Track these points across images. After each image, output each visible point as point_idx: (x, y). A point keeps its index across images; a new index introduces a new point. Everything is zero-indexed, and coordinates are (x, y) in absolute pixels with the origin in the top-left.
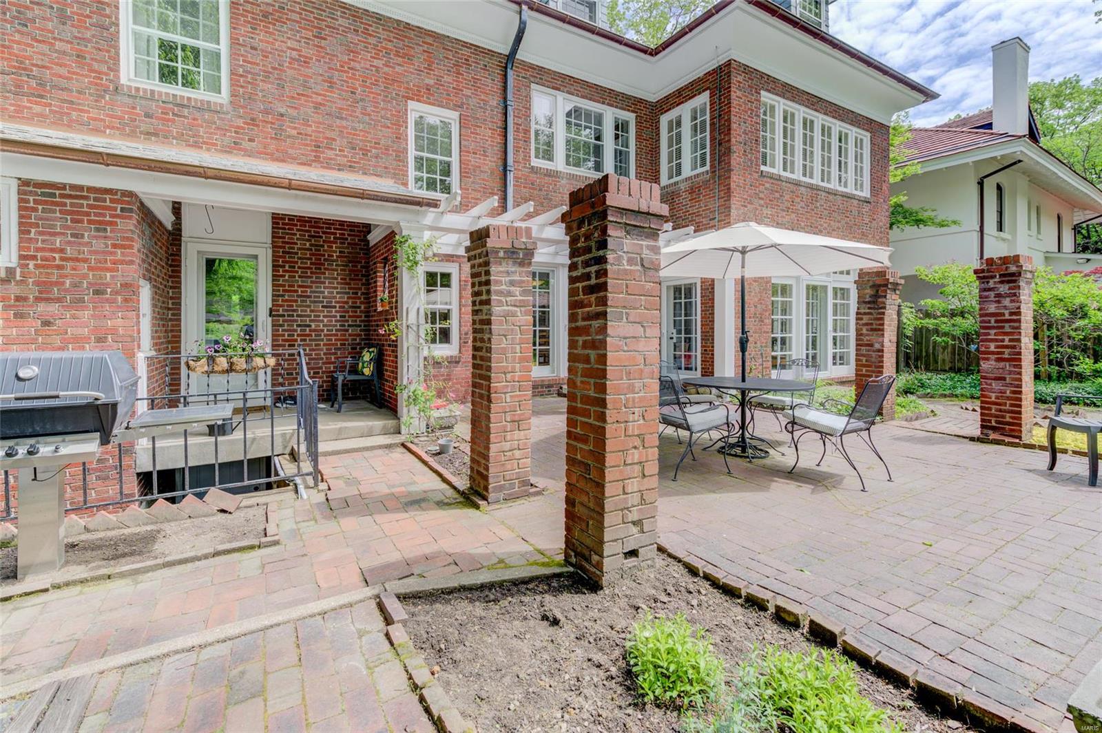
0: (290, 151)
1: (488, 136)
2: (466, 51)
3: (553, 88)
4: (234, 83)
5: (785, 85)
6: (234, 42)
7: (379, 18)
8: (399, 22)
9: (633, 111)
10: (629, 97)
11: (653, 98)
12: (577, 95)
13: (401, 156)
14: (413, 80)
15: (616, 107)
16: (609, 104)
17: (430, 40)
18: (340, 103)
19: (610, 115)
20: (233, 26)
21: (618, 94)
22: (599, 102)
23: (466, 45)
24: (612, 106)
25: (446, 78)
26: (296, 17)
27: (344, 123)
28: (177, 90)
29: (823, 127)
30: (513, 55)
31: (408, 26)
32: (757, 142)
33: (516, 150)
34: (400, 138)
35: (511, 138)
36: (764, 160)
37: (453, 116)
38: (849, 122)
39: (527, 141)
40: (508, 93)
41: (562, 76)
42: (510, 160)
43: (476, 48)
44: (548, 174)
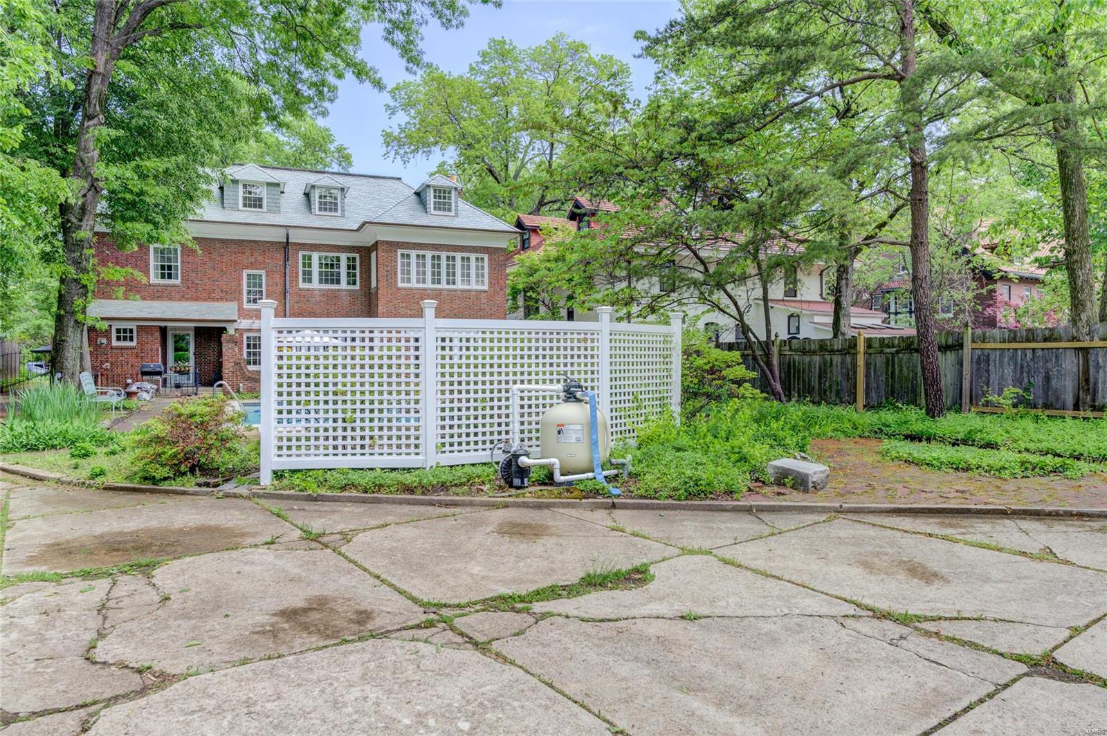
1: (278, 278)
2: (269, 245)
3: (311, 251)
4: (182, 276)
5: (414, 244)
6: (182, 262)
7: (232, 240)
9: (357, 253)
10: (354, 247)
11: (369, 245)
12: (325, 252)
13: (240, 292)
14: (245, 261)
15: (348, 252)
16: (343, 252)
17: (252, 244)
18: (218, 276)
19: (343, 257)
20: (182, 256)
22: (337, 252)
23: (267, 242)
24: (345, 252)
25: (259, 257)
26: (202, 248)
27: (219, 283)
28: (166, 281)
29: (448, 258)
30: (287, 243)
31: (243, 241)
32: (396, 274)
33: (291, 282)
34: (240, 285)
35: (287, 278)
36: (403, 281)
37: (263, 272)
38: (470, 252)
39: (297, 277)
40: (286, 259)
41: (315, 245)
42: (288, 287)
43: (272, 243)
44: (308, 290)
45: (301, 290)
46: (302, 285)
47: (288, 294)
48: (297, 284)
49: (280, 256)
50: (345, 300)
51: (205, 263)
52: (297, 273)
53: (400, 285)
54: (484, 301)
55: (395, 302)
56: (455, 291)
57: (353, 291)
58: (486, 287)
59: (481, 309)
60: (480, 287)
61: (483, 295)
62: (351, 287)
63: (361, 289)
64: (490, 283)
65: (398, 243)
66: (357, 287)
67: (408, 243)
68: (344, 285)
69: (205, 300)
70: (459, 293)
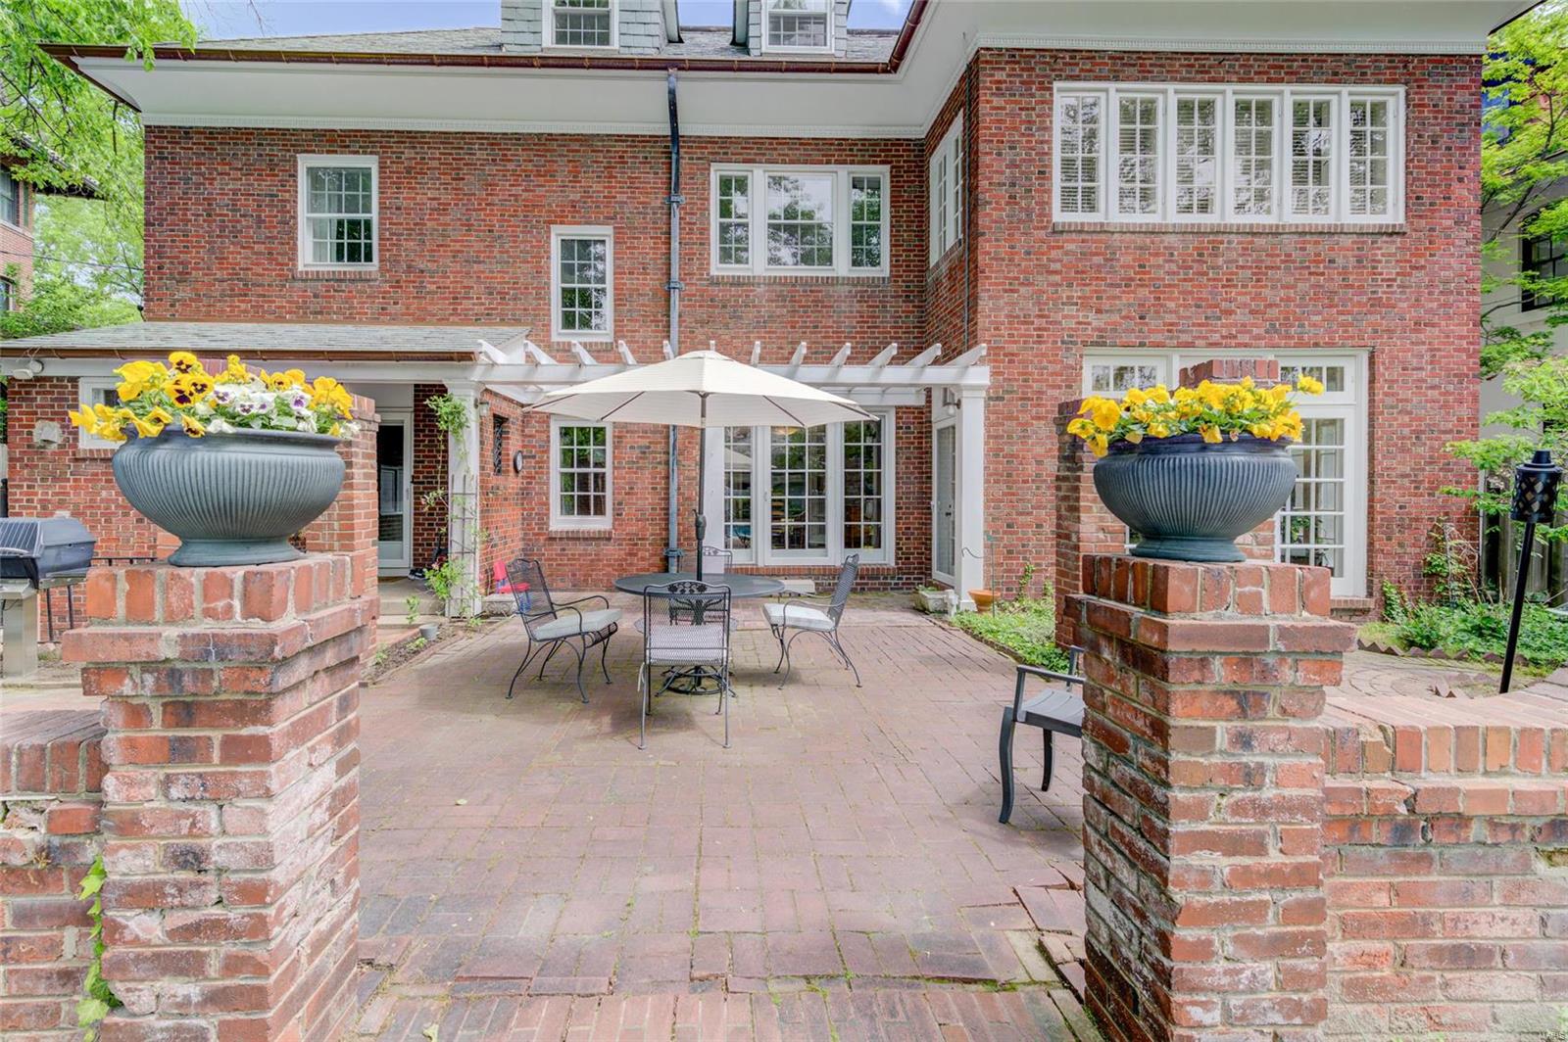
0: (429, 308)
1: (648, 248)
2: (620, 147)
3: (745, 161)
4: (384, 252)
6: (382, 207)
7: (517, 138)
8: (539, 136)
9: (883, 162)
10: (875, 143)
11: (920, 132)
12: (784, 162)
13: (542, 292)
14: (554, 200)
15: (852, 162)
16: (838, 162)
17: (575, 146)
18: (480, 246)
19: (844, 176)
20: (383, 190)
21: (854, 143)
22: (820, 162)
23: (619, 138)
24: (844, 162)
25: (596, 187)
26: (435, 164)
27: (482, 267)
29: (1242, 108)
30: (675, 135)
31: (551, 137)
32: (1044, 174)
33: (687, 258)
34: (541, 271)
35: (675, 245)
36: (1068, 205)
37: (606, 231)
38: (1335, 78)
39: (704, 243)
40: (673, 186)
41: (759, 141)
42: (675, 273)
43: (633, 139)
44: (737, 282)
45: (716, 282)
46: (717, 268)
47: (675, 296)
48: (704, 265)
49: (653, 179)
50: (847, 311)
51: (443, 209)
52: (704, 230)
53: (1059, 216)
54: (1389, 270)
55: (1041, 281)
56: (1275, 232)
57: (872, 282)
58: (1394, 214)
59: (1376, 303)
60: (1369, 220)
61: (1388, 247)
62: (866, 272)
63: (895, 277)
64: (1413, 199)
65: (1055, 54)
66: (884, 270)
67: (1091, 55)
68: (842, 265)
69: (443, 321)
70: (1289, 243)
